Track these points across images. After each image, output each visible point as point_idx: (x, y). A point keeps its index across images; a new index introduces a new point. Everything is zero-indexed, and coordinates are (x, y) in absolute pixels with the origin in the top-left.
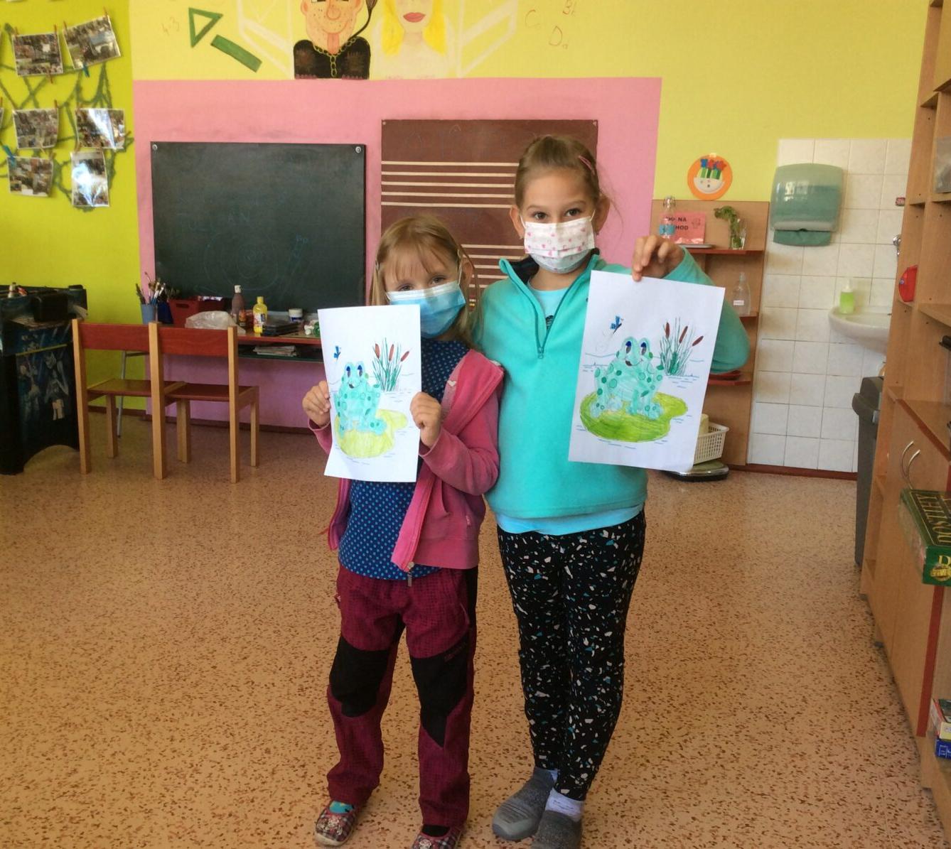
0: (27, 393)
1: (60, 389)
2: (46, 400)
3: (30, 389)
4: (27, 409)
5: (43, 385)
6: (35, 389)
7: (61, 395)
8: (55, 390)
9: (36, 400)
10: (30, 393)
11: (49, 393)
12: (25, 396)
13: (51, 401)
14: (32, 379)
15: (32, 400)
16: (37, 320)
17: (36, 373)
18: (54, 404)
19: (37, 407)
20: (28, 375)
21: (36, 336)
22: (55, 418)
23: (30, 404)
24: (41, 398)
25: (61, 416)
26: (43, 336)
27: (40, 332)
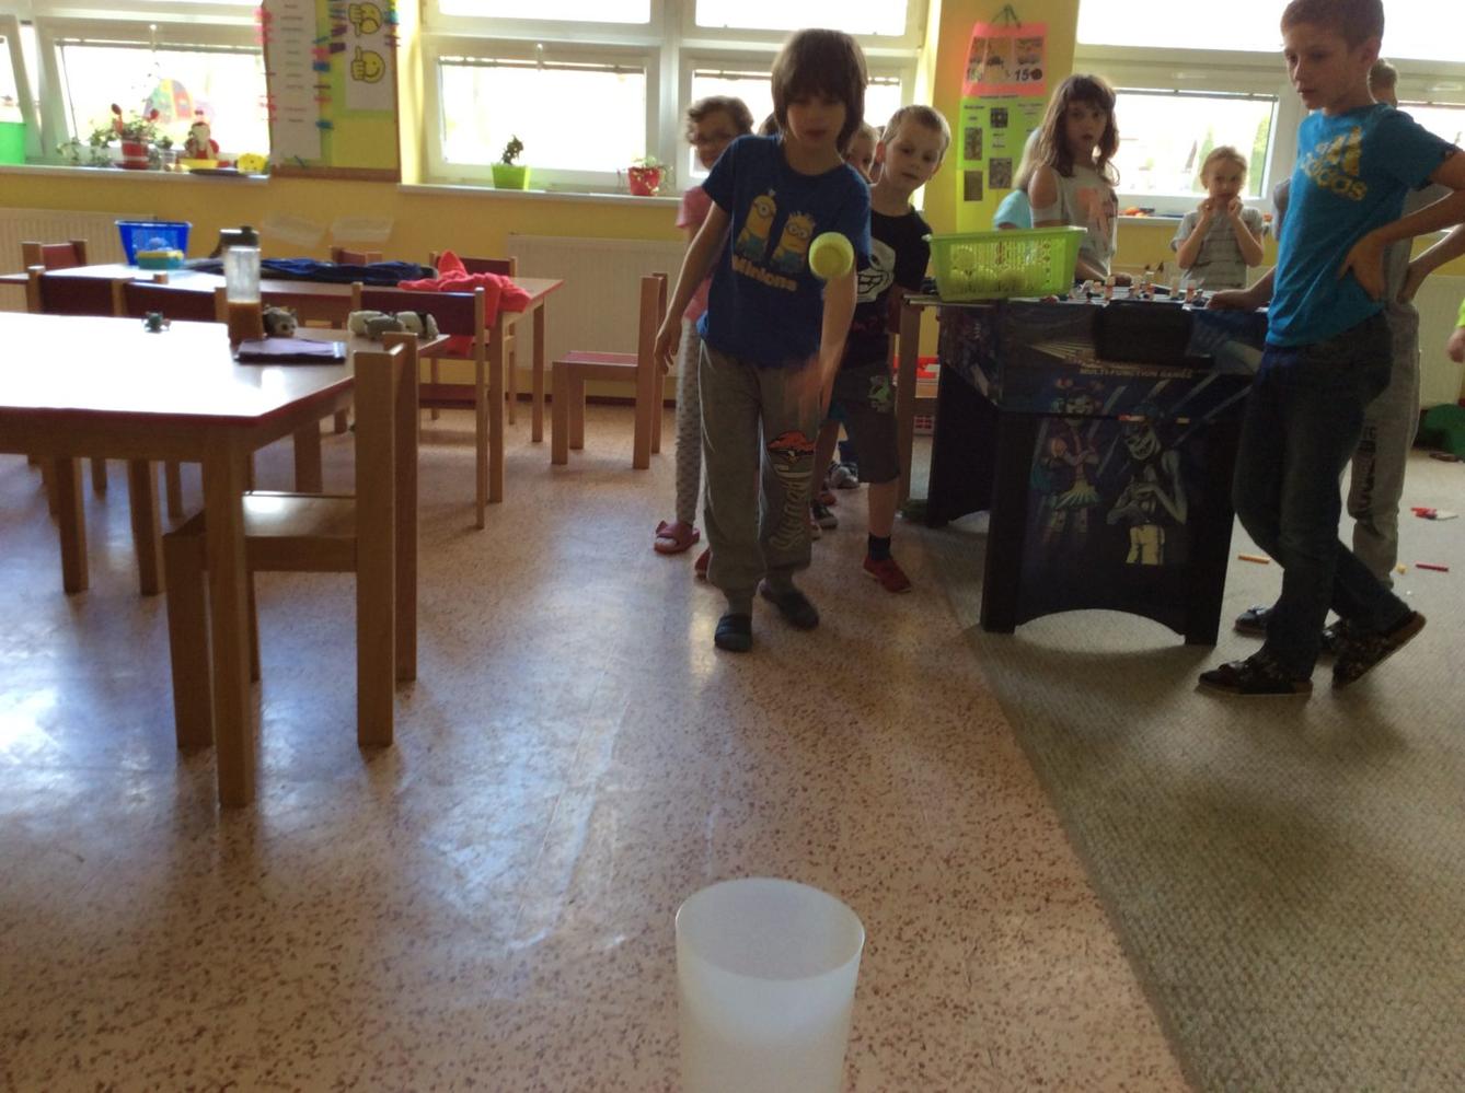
0: (1059, 493)
1: (1160, 507)
2: (1112, 518)
3: (1070, 487)
4: (1055, 522)
5: (1110, 488)
6: (1082, 491)
7: (1161, 518)
8: (1145, 505)
9: (1083, 514)
10: (1069, 496)
11: (1121, 507)
12: (1055, 498)
13: (1126, 524)
14: (1080, 470)
15: (1071, 509)
16: (1101, 355)
17: (1094, 460)
18: (1134, 532)
19: (1083, 528)
20: (1068, 457)
21: (1099, 387)
22: (1131, 558)
23: (1063, 516)
24: (1097, 513)
25: (1150, 558)
26: (1121, 389)
27: (1111, 382)
